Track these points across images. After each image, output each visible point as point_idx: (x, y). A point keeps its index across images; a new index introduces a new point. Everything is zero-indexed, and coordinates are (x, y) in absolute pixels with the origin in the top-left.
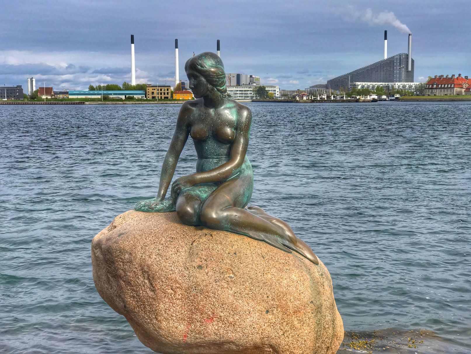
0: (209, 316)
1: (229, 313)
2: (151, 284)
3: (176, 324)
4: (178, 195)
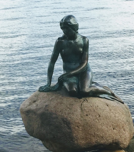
0: (93, 135)
1: (101, 133)
2: (69, 126)
3: (81, 141)
4: (62, 82)
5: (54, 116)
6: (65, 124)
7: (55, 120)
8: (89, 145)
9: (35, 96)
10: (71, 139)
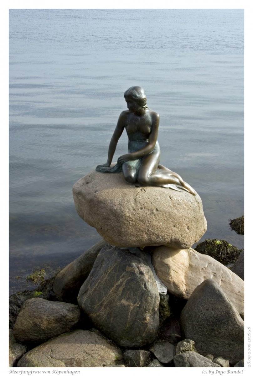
0: (146, 232)
1: (156, 230)
2: (117, 219)
3: (130, 238)
4: (122, 164)
5: (102, 205)
6: (113, 216)
7: (102, 210)
8: (140, 243)
9: (90, 177)
10: (119, 234)
